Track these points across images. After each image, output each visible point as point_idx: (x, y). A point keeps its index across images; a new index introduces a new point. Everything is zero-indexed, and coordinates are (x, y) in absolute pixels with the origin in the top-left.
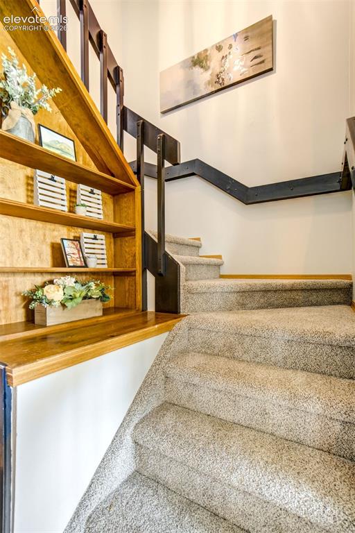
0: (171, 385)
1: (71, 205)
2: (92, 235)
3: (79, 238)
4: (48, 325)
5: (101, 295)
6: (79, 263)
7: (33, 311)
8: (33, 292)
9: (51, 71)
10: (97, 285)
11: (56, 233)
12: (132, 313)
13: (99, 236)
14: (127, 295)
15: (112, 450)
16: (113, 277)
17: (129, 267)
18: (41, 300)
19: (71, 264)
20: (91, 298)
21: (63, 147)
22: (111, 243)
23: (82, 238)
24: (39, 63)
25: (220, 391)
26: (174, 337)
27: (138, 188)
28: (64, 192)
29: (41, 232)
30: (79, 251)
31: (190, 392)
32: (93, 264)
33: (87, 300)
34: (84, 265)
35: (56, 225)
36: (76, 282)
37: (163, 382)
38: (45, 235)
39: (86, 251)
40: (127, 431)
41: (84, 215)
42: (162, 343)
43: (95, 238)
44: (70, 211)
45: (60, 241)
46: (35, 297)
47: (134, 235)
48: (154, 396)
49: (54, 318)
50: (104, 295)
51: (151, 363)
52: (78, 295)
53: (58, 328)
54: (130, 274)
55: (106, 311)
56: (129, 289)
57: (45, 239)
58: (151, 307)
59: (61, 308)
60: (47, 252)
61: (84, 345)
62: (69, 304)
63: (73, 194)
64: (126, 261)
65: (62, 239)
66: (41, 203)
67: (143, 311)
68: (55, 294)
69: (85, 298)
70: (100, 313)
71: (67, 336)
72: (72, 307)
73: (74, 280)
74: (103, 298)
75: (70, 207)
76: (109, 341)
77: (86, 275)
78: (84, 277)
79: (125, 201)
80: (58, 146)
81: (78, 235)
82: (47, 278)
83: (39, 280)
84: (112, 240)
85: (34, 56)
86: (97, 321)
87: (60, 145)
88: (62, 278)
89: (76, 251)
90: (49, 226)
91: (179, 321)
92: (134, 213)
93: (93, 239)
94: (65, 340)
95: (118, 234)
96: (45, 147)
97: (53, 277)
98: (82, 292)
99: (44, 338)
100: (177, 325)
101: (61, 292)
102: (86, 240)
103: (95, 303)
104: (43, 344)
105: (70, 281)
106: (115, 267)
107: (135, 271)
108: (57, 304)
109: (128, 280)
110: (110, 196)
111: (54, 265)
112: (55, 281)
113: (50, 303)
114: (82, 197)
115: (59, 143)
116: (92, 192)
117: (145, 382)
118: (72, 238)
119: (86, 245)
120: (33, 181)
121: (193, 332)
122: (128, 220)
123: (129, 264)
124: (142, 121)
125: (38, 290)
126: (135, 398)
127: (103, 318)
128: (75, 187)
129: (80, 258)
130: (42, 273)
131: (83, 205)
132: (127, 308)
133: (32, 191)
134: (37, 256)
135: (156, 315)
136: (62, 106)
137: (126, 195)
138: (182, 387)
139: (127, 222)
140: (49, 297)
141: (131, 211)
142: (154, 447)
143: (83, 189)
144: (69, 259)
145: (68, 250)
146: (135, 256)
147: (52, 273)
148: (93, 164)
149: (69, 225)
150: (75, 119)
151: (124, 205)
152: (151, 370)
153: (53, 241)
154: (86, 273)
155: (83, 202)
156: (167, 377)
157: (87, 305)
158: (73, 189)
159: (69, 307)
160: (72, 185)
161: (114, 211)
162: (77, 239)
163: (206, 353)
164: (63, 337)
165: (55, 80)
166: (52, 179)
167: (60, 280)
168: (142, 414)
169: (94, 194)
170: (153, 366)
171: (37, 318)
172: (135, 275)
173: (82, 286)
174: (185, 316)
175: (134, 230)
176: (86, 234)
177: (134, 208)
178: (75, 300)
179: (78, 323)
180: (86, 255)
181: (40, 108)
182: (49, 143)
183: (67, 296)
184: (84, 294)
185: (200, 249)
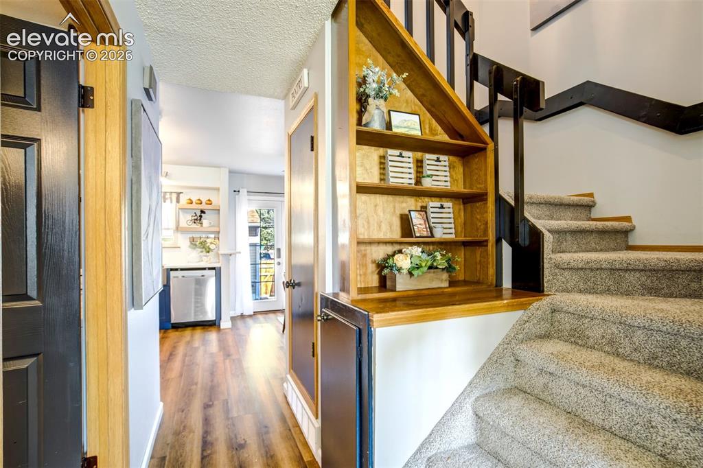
0: (522, 370)
1: (418, 175)
2: (438, 204)
3: (426, 207)
4: (397, 290)
5: (447, 265)
6: (425, 234)
7: (385, 277)
8: (385, 260)
9: (399, 56)
10: (442, 255)
11: (404, 205)
12: (484, 287)
13: (446, 205)
14: (478, 267)
15: (452, 412)
16: (463, 247)
17: (480, 236)
18: (392, 267)
19: (418, 235)
20: (437, 268)
21: (409, 124)
22: (460, 209)
23: (429, 207)
24: (389, 53)
25: (584, 386)
26: (529, 317)
27: (491, 146)
28: (411, 165)
29: (391, 205)
30: (425, 221)
31: (545, 380)
32: (439, 234)
33: (432, 270)
34: (430, 235)
35: (405, 197)
36: (423, 252)
37: (512, 365)
38: (395, 208)
39: (433, 220)
40: (467, 400)
41: (429, 186)
42: (514, 322)
43: (442, 207)
44: (416, 184)
45: (407, 213)
46: (387, 265)
47: (486, 200)
48: (500, 376)
49: (403, 284)
50: (450, 266)
51: (500, 341)
52: (423, 264)
53: (405, 294)
54: (482, 244)
55: (452, 283)
56: (480, 261)
57: (394, 211)
58: (507, 283)
59: (409, 276)
60: (397, 223)
61: (426, 308)
62: (415, 273)
63: (419, 164)
64: (478, 229)
65: (410, 211)
66: (392, 180)
67: (496, 286)
68: (403, 262)
69: (430, 268)
70: (446, 284)
71: (413, 300)
72: (418, 276)
73: (420, 250)
74: (449, 269)
75: (417, 177)
76: (450, 307)
77: (433, 245)
78: (431, 248)
79: (475, 162)
80: (405, 125)
81: (425, 205)
82: (397, 247)
83: (390, 249)
84: (462, 207)
85: (385, 49)
86: (443, 292)
87: (408, 124)
88: (410, 248)
89: (422, 222)
90: (399, 199)
91: (538, 300)
92: (486, 175)
93: (439, 208)
94: (411, 302)
95: (468, 200)
96: (395, 130)
97: (402, 247)
98: (428, 261)
99: (394, 300)
100: (534, 304)
101: (409, 261)
102: (432, 210)
103: (441, 273)
104: (393, 304)
105: (417, 251)
106: (465, 237)
107: (487, 241)
108: (405, 271)
109: (479, 251)
110: (459, 158)
111: (403, 236)
112: (403, 251)
113: (399, 270)
114: (429, 167)
115: (406, 121)
116: (438, 160)
117: (490, 359)
118: (419, 209)
119: (432, 215)
120: (385, 159)
121: (558, 316)
122: (479, 183)
123: (481, 233)
124: (495, 66)
125: (389, 258)
126: (478, 372)
127: (449, 290)
128: (422, 156)
129: (426, 228)
130: (392, 243)
131: (428, 176)
132: (478, 283)
133: (384, 169)
134: (388, 227)
135: (512, 292)
136: (409, 82)
137: (476, 155)
138: (536, 374)
139: (478, 186)
140: (399, 264)
141: (482, 173)
142: (494, 421)
143: (429, 158)
144: (416, 230)
145: (415, 221)
146: (487, 223)
147: (401, 243)
148: (440, 128)
149: (416, 196)
150: (421, 90)
151: (474, 166)
152: (498, 348)
153: (402, 213)
154: (433, 243)
155: (429, 173)
156: (517, 360)
157: (432, 275)
158: (420, 158)
159: (416, 276)
160: (419, 155)
161: (464, 175)
162: (424, 209)
163: (576, 343)
164: (409, 301)
165: (402, 62)
166: (401, 156)
167: (409, 250)
168: (485, 390)
169: (440, 161)
170: (500, 345)
171: (389, 283)
172: (487, 246)
173: (428, 255)
174: (548, 295)
175: (486, 194)
176: (433, 204)
177: (486, 170)
178: (421, 269)
179: (423, 292)
180: (432, 225)
181: (391, 94)
182: (398, 125)
183: (413, 265)
184: (429, 264)
185: (593, 209)
